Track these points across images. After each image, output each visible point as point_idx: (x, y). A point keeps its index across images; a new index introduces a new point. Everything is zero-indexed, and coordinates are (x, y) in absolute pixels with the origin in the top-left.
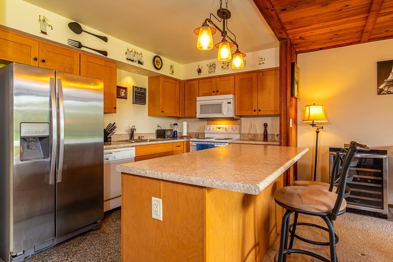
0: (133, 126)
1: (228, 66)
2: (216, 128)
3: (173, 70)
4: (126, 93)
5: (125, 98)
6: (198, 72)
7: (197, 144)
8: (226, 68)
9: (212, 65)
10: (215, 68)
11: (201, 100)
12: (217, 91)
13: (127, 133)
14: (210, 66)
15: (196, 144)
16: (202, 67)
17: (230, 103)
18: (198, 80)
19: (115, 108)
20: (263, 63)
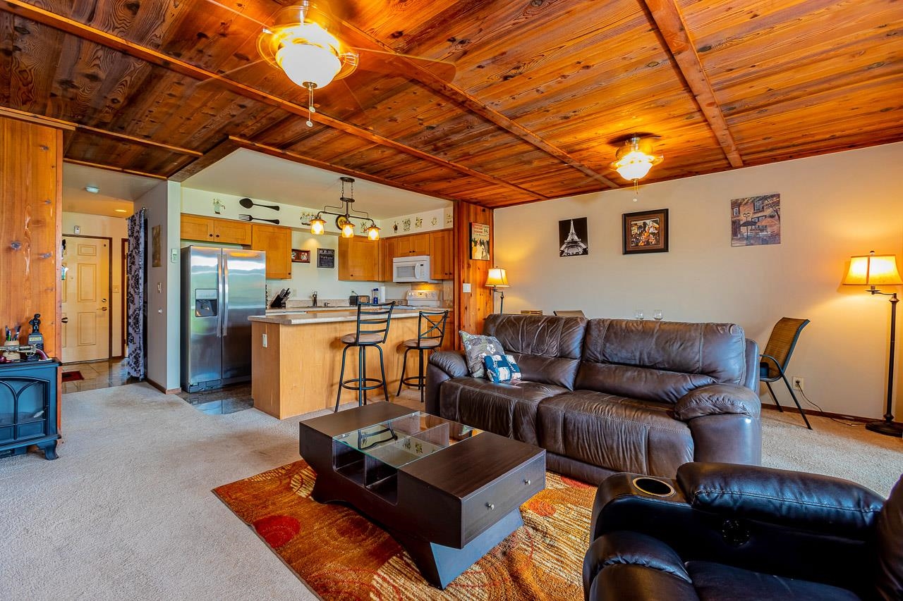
0: (315, 292)
1: (421, 223)
2: (418, 294)
4: (308, 256)
5: (308, 261)
6: (394, 229)
8: (419, 225)
9: (407, 222)
10: (409, 224)
11: (398, 262)
12: (414, 251)
13: (310, 299)
14: (405, 222)
16: (398, 224)
17: (425, 265)
18: (394, 238)
19: (290, 274)
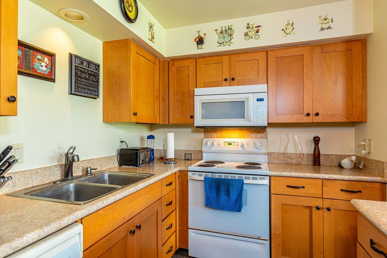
0: (72, 147)
1: (257, 32)
2: (223, 143)
3: (153, 34)
4: (52, 65)
5: (50, 78)
6: (197, 42)
7: (205, 178)
8: (253, 37)
9: (226, 31)
10: (231, 35)
12: (233, 79)
13: (56, 164)
14: (221, 32)
15: (202, 178)
16: (205, 34)
17: (262, 100)
18: (194, 58)
19: (12, 100)
20: (329, 28)
